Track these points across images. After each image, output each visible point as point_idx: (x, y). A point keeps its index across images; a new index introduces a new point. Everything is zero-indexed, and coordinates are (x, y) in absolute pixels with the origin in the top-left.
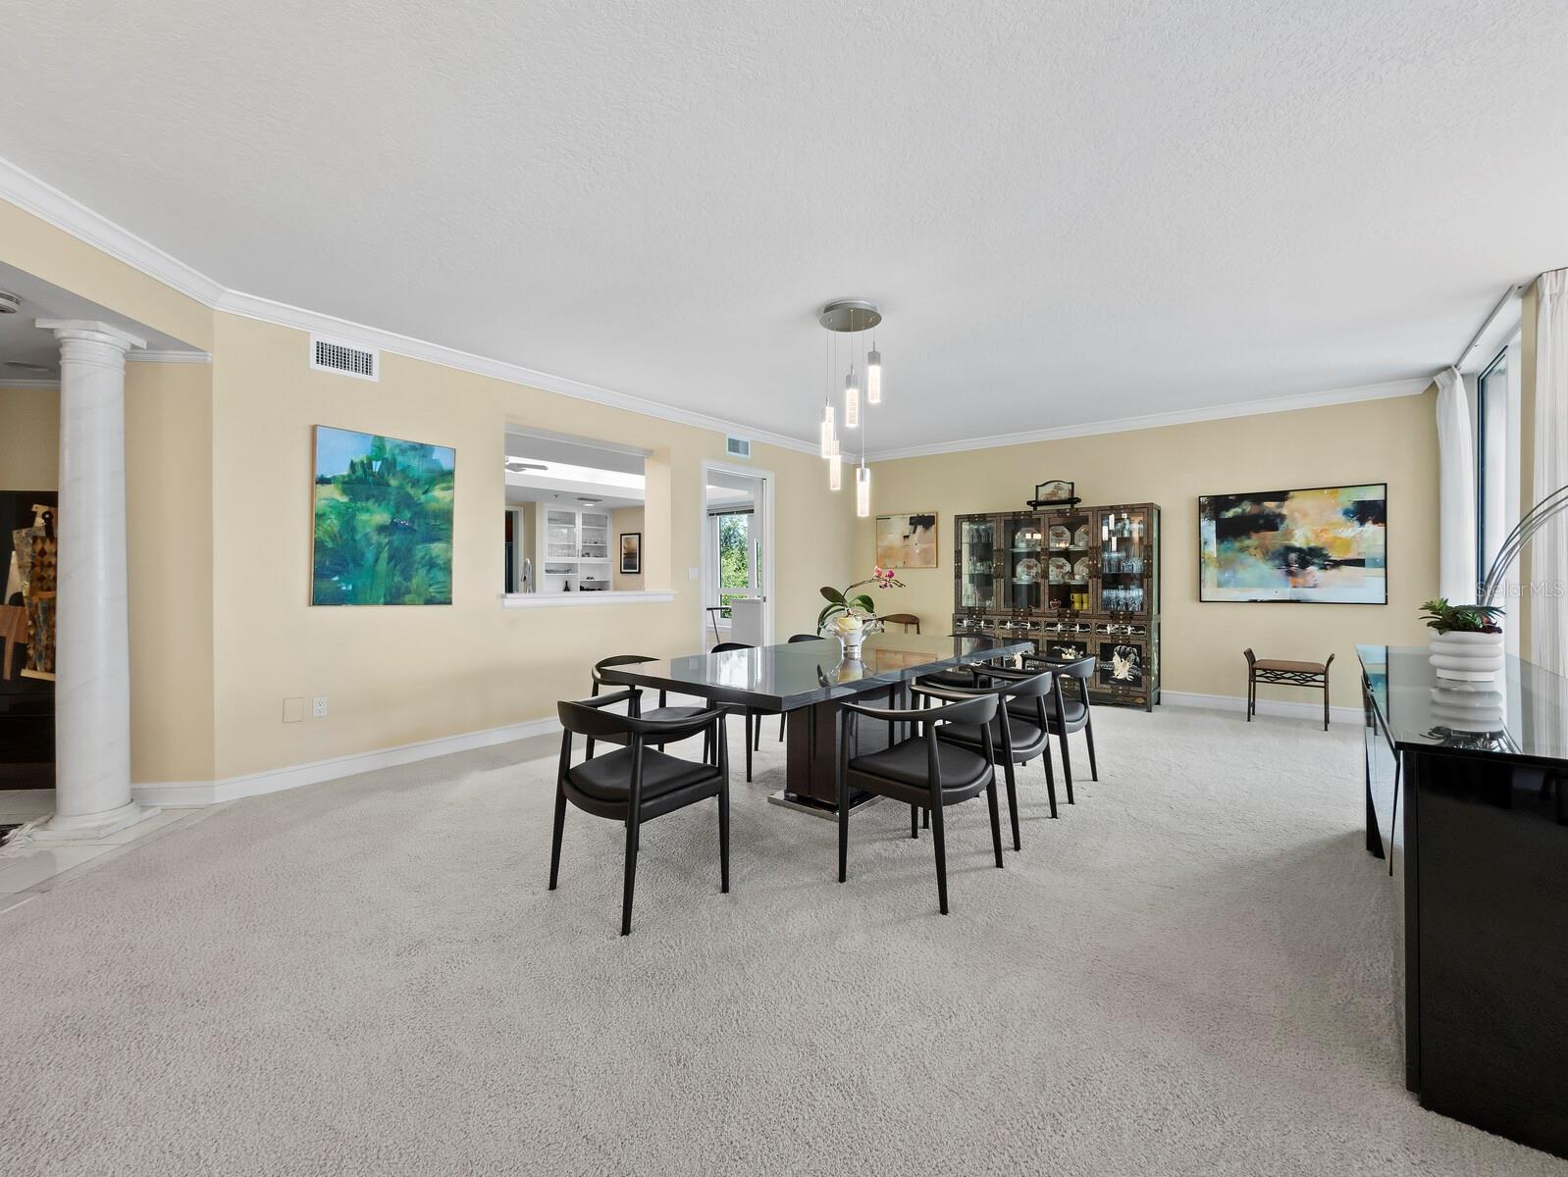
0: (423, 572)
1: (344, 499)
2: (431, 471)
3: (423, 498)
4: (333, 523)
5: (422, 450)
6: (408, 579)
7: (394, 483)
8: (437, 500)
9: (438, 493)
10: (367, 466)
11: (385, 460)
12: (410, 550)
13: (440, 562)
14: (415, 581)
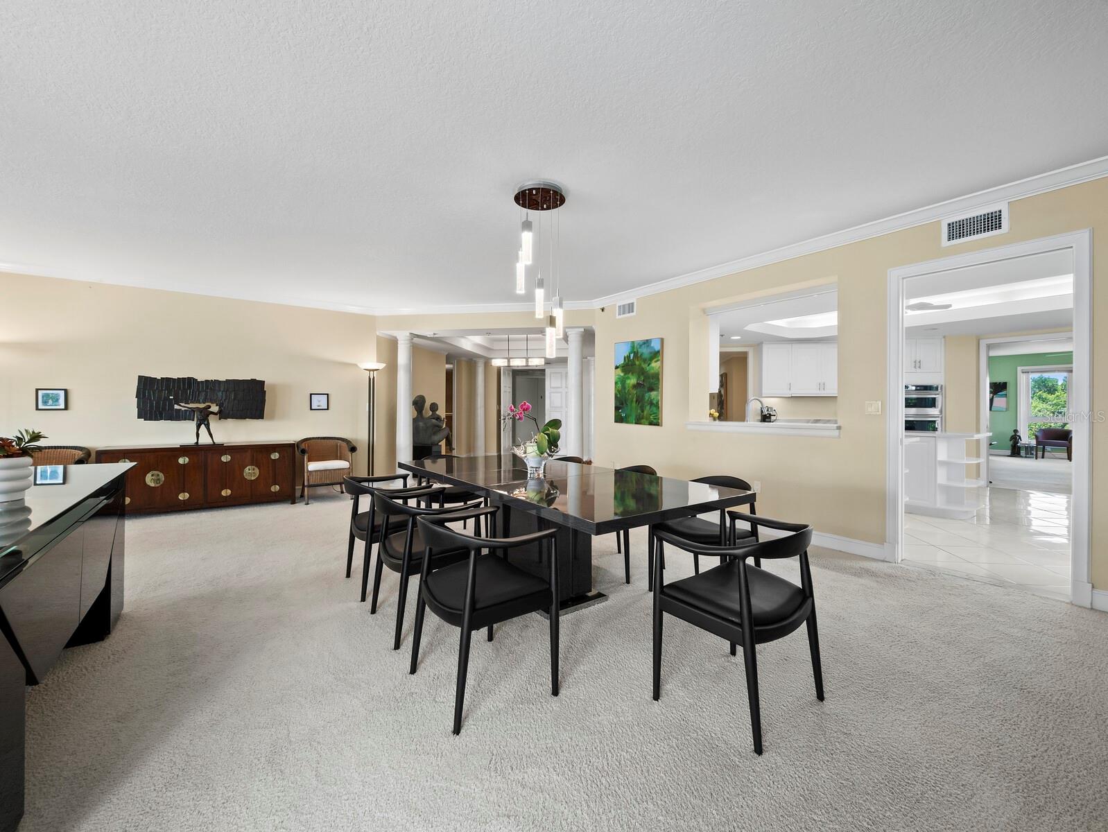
0: (648, 407)
1: (622, 374)
2: (651, 353)
3: (648, 368)
4: (619, 385)
5: (647, 343)
6: (643, 411)
7: (637, 363)
8: (653, 368)
9: (654, 364)
10: (629, 357)
11: (634, 353)
12: (643, 396)
13: (655, 402)
14: (645, 413)
